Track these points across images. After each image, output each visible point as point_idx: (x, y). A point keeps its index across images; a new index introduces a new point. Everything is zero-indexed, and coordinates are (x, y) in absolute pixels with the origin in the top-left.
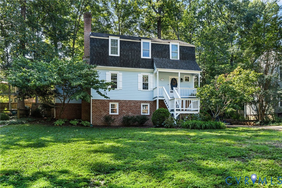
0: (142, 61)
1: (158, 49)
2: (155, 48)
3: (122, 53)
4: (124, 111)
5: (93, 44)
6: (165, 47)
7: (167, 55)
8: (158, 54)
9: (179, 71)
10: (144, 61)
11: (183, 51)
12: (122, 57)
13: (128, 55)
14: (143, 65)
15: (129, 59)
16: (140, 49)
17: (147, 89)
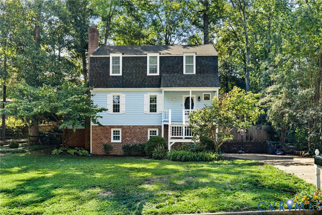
0: (148, 79)
1: (169, 63)
2: (165, 61)
3: (125, 71)
4: (127, 138)
5: (93, 64)
6: (178, 59)
7: (179, 69)
8: (168, 69)
9: (191, 89)
10: (150, 79)
11: (202, 63)
12: (124, 76)
13: (132, 73)
14: (149, 84)
15: (133, 78)
16: (145, 65)
17: (156, 111)
